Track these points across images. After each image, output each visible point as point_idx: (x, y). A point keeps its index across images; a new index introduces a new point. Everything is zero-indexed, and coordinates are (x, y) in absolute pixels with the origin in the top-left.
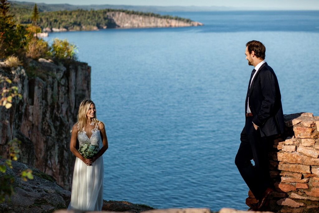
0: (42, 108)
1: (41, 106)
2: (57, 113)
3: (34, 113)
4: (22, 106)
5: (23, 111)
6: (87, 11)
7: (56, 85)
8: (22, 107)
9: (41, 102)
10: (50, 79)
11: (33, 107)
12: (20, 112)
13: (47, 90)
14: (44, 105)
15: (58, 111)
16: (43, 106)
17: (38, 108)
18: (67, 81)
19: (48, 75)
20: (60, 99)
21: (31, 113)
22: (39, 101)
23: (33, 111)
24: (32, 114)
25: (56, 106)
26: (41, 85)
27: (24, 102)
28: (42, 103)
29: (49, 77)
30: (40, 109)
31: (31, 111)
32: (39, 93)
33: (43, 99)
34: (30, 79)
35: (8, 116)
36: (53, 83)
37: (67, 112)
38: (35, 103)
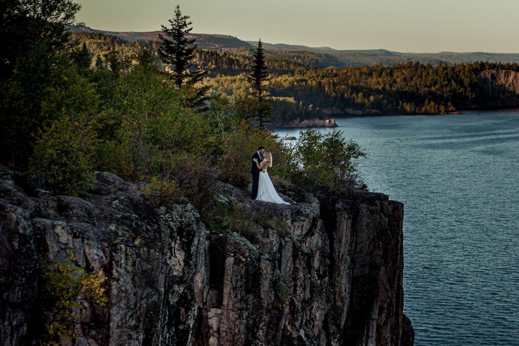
0: (245, 314)
1: (241, 310)
2: (289, 328)
3: (224, 328)
4: (188, 309)
5: (191, 323)
6: (430, 66)
7: (288, 253)
8: (186, 312)
9: (241, 300)
10: (273, 238)
11: (219, 311)
12: (181, 327)
13: (260, 269)
14: (250, 307)
15: (292, 322)
16: (247, 309)
17: (233, 315)
18: (328, 242)
19: (266, 227)
20: (299, 290)
21: (215, 328)
22: (236, 297)
23: (220, 322)
24: (218, 331)
25: (287, 310)
26: (243, 255)
27: (193, 298)
28: (246, 302)
29: (271, 232)
30: (240, 316)
31: (213, 322)
32: (237, 276)
33: (248, 291)
34: (214, 237)
35: (137, 339)
36: (281, 248)
37: (325, 323)
38: (225, 302)
